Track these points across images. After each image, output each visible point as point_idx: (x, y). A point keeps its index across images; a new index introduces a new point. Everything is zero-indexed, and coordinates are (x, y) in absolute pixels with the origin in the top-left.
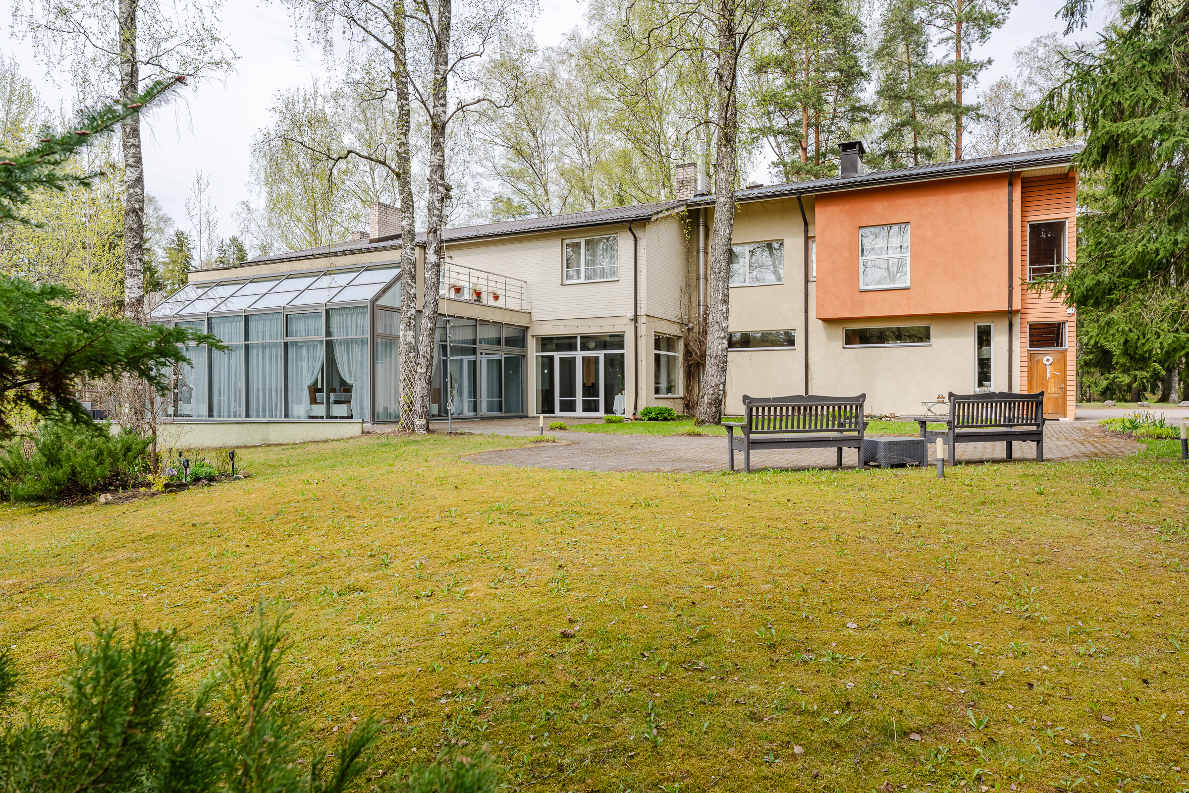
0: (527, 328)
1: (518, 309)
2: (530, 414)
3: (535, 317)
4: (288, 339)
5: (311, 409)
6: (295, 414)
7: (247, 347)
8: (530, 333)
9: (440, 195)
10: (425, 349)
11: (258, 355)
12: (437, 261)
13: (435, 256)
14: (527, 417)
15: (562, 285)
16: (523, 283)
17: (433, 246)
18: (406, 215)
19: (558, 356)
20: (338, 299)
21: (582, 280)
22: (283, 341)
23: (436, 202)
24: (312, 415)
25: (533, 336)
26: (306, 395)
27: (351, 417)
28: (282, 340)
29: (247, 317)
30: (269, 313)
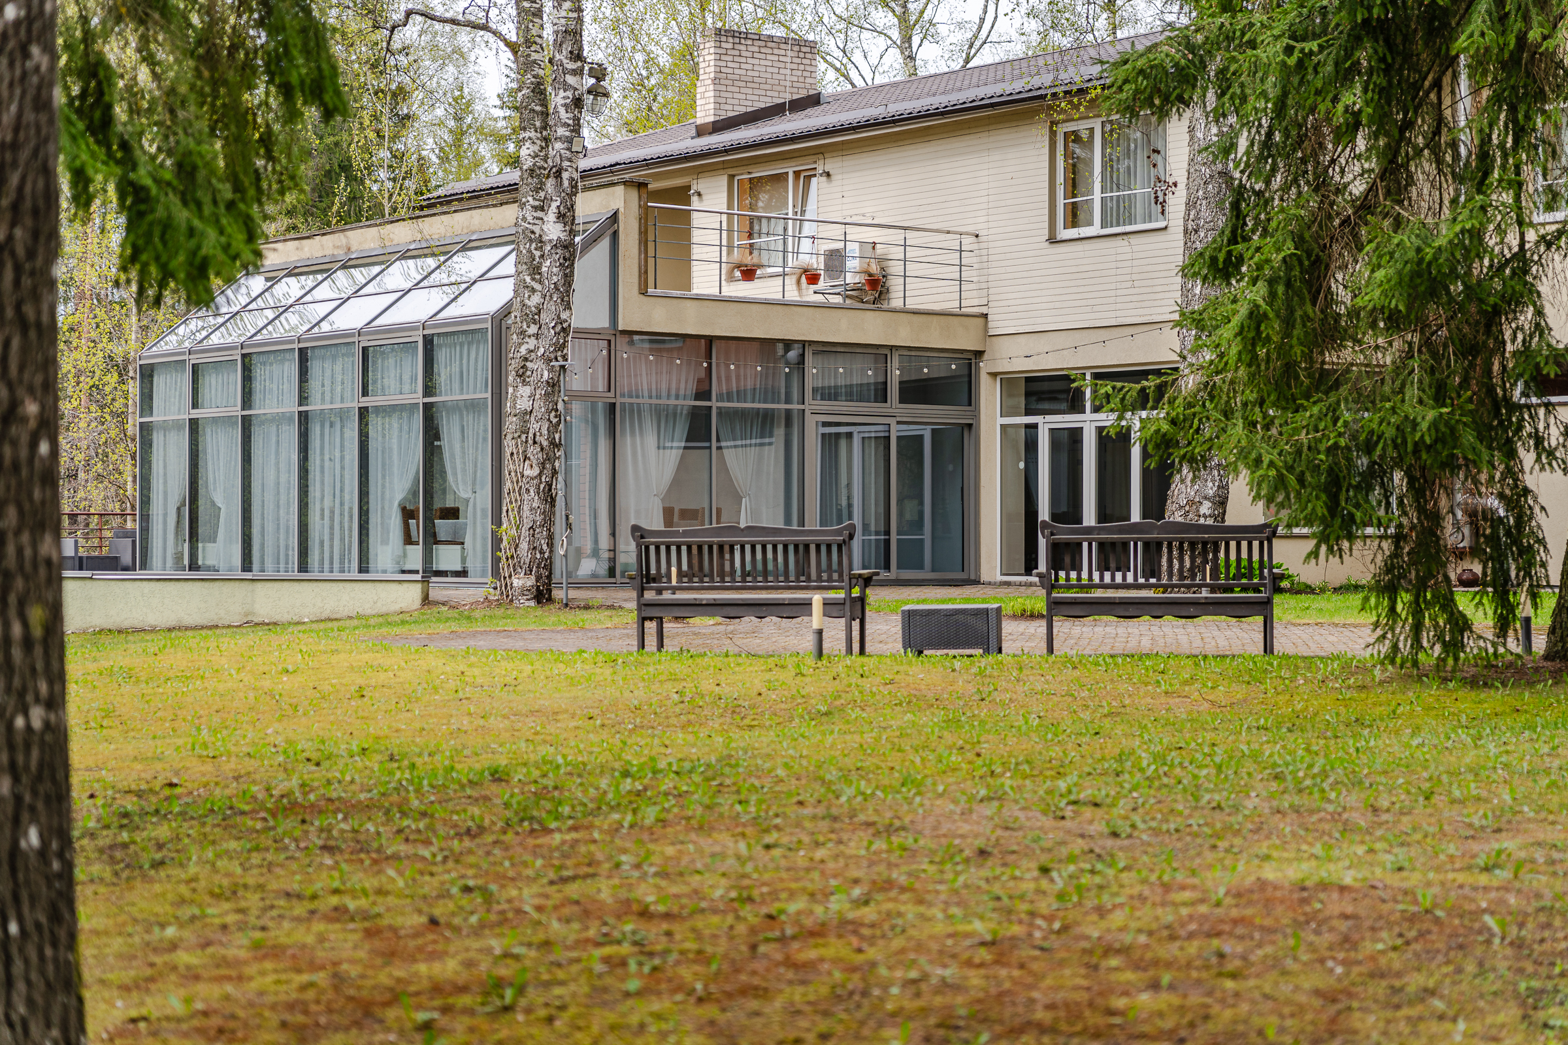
0: (979, 354)
1: (952, 305)
2: (985, 577)
3: (997, 325)
4: (366, 402)
5: (405, 555)
6: (380, 566)
7: (304, 418)
8: (985, 367)
9: (569, 94)
10: (536, 426)
11: (322, 435)
12: (563, 236)
13: (560, 226)
14: (976, 582)
15: (1053, 240)
16: (968, 241)
17: (554, 205)
18: (527, 134)
19: (1046, 424)
20: (452, 312)
21: (1095, 229)
22: (356, 405)
23: (562, 110)
24: (407, 568)
25: (994, 375)
26: (395, 521)
27: (463, 573)
28: (354, 403)
29: (303, 352)
30: (339, 343)
